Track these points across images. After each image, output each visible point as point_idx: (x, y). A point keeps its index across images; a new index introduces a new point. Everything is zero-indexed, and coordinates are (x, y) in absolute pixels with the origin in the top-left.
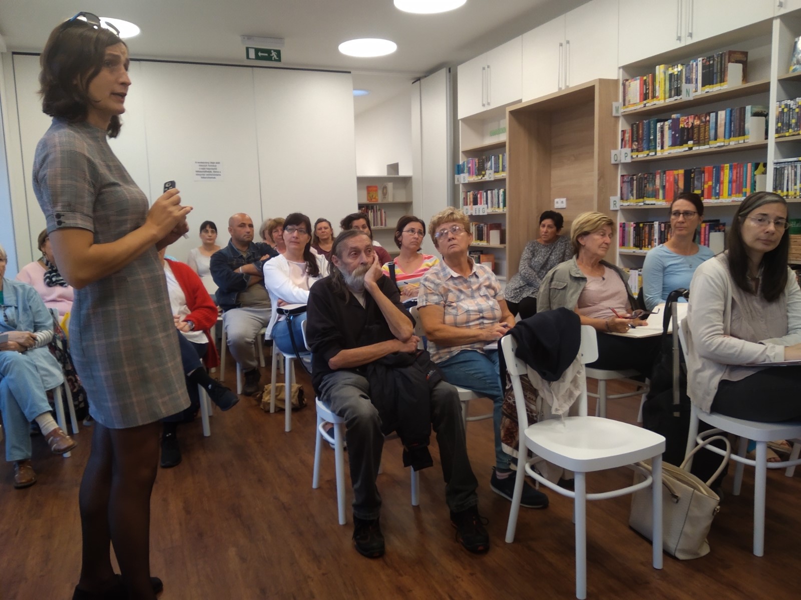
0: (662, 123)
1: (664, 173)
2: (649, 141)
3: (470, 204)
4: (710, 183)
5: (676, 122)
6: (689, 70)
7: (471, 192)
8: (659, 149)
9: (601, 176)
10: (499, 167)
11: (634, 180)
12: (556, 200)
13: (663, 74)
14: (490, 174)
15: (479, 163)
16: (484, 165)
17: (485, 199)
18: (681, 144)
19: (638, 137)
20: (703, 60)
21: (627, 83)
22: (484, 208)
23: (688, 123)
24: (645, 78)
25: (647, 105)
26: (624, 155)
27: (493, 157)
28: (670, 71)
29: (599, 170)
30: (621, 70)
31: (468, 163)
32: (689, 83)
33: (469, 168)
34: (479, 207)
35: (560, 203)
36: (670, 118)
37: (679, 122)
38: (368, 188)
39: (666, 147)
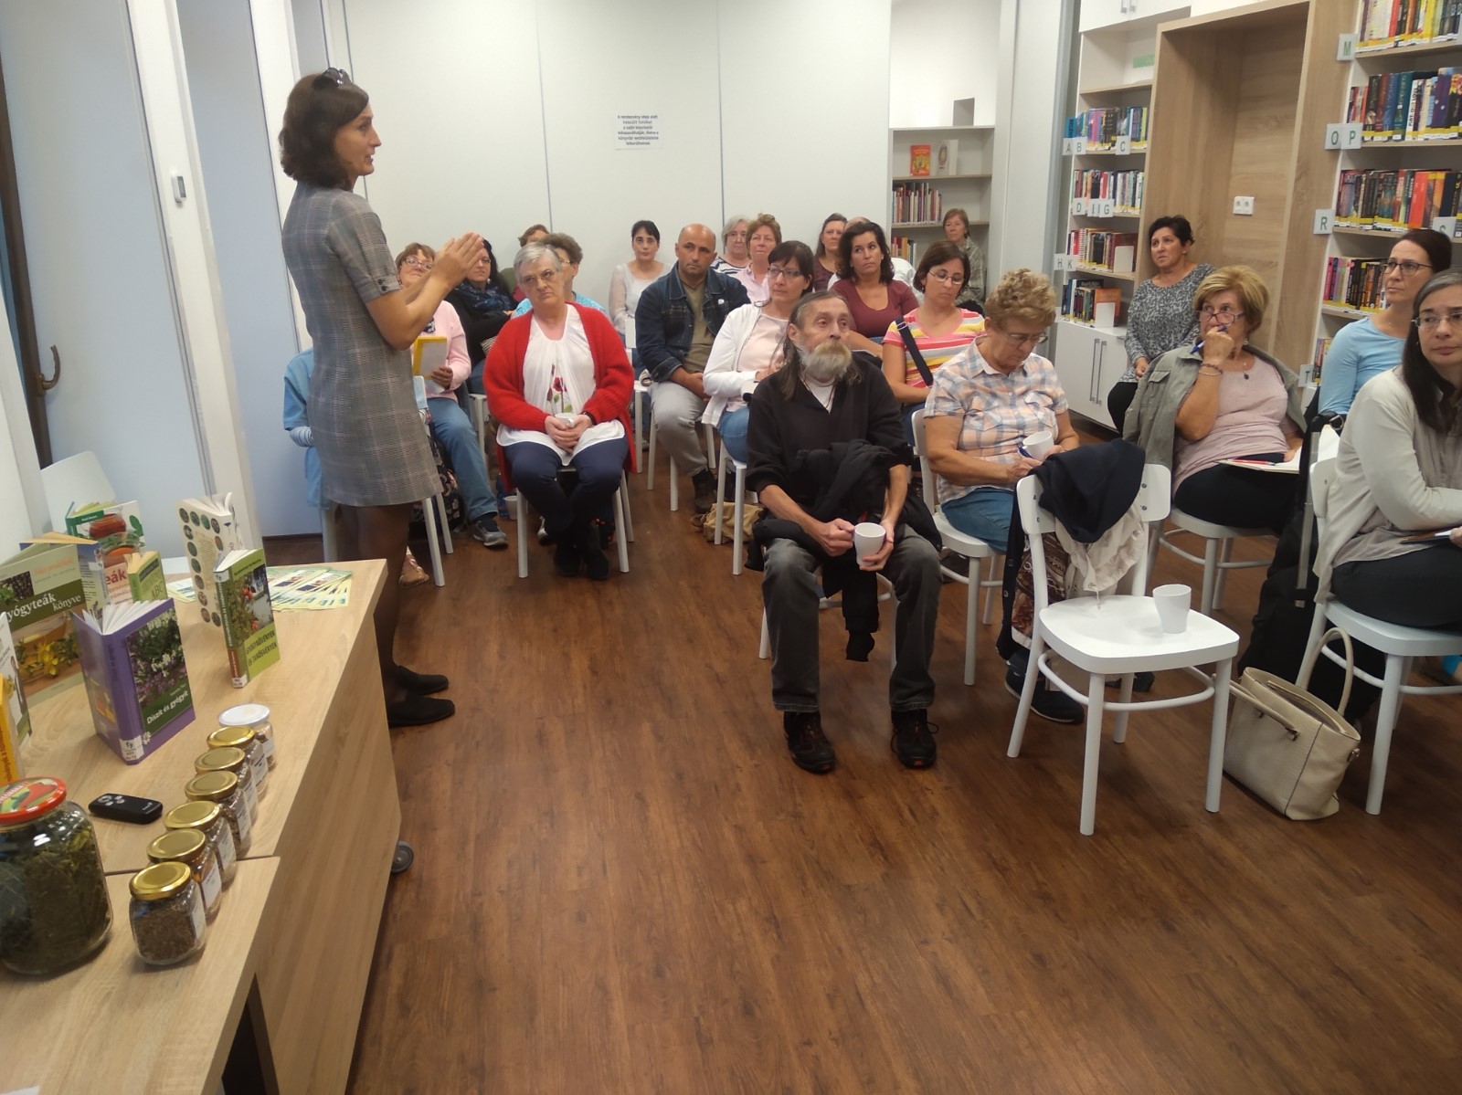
0: (1421, 82)
1: (1413, 175)
2: (1395, 112)
3: (1086, 195)
5: (1445, 82)
7: (1090, 173)
8: (1409, 129)
9: (1304, 171)
10: (1140, 130)
11: (1361, 183)
12: (1238, 198)
14: (1123, 142)
15: (1106, 118)
16: (1114, 125)
17: (1112, 189)
18: (1448, 126)
19: (1377, 103)
22: (1107, 205)
25: (1400, 44)
26: (1349, 134)
27: (1132, 110)
29: (1298, 161)
31: (1089, 118)
33: (1090, 127)
34: (1100, 201)
35: (1243, 204)
36: (1435, 74)
37: (1450, 82)
38: (913, 149)
39: (1422, 127)
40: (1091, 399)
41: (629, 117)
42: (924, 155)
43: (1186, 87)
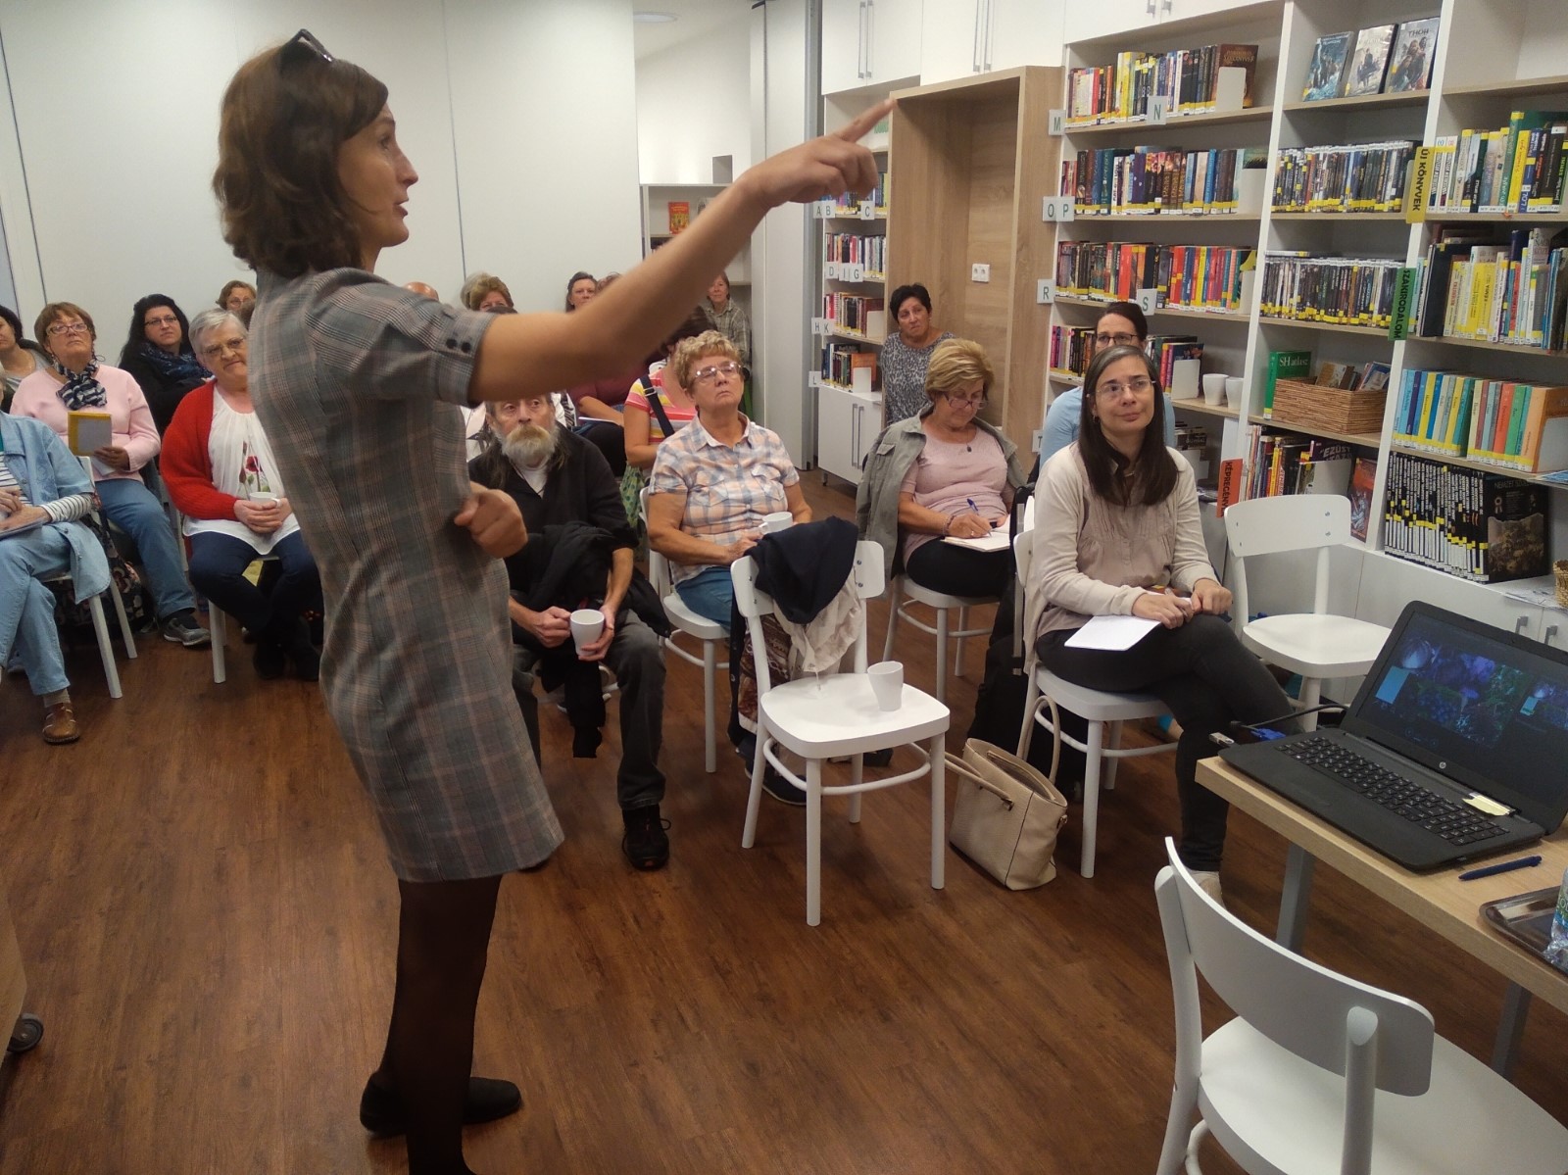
0: (1121, 159)
1: (1119, 247)
2: (1101, 188)
3: (837, 259)
4: (1180, 276)
5: (1140, 160)
6: (1165, 70)
7: (841, 237)
8: (1114, 203)
9: (1024, 242)
11: (1077, 254)
12: (975, 266)
13: (1128, 69)
14: (868, 207)
18: (1145, 201)
19: (1085, 177)
20: (1184, 55)
21: (1076, 76)
22: (857, 270)
23: (1156, 164)
24: (1102, 71)
25: (1102, 121)
26: (1063, 207)
28: (1138, 67)
29: (1019, 233)
30: (1069, 49)
32: (1163, 95)
34: (851, 266)
35: (980, 272)
36: (1132, 152)
37: (1145, 160)
38: (671, 205)
39: (1125, 203)
40: (853, 464)
42: (682, 212)
43: (919, 152)
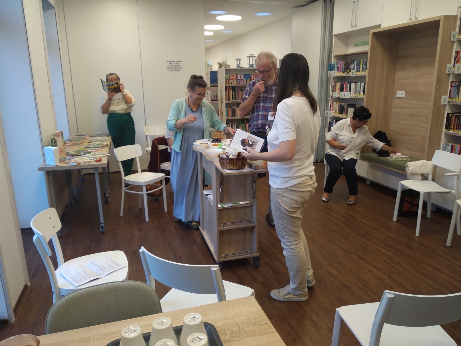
7: (339, 83)
9: (439, 81)
11: (460, 87)
12: (398, 92)
15: (345, 64)
16: (349, 66)
17: (349, 88)
22: (348, 94)
26: (457, 68)
27: (356, 61)
29: (437, 78)
31: (337, 64)
33: (338, 67)
34: (344, 93)
35: (401, 94)
41: (171, 61)
43: (380, 51)
